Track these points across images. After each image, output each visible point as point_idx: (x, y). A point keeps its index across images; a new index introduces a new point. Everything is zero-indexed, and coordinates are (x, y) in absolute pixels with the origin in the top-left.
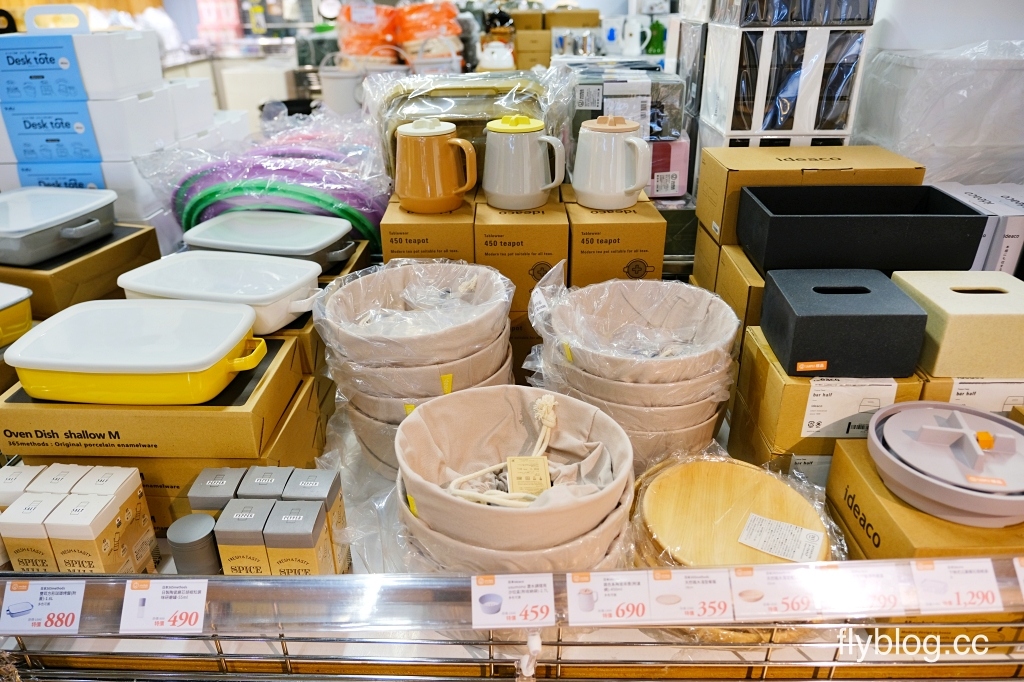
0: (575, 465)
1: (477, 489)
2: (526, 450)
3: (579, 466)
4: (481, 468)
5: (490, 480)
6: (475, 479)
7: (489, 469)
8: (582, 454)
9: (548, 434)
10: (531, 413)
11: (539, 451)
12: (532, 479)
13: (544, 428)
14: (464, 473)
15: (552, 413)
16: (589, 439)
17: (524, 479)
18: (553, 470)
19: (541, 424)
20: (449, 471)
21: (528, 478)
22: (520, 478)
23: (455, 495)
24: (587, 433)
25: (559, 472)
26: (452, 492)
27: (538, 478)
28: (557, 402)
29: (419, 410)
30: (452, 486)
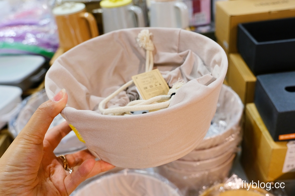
0: (177, 69)
1: (117, 105)
2: (141, 69)
3: (180, 70)
4: (115, 90)
5: (124, 96)
6: (113, 98)
7: (119, 89)
8: (179, 61)
9: (151, 55)
10: (136, 46)
11: (149, 67)
12: (154, 86)
13: (148, 52)
14: (106, 97)
15: (150, 41)
16: (179, 51)
17: (149, 88)
18: (166, 76)
19: (145, 50)
20: (93, 98)
21: (151, 86)
22: (146, 88)
23: (106, 114)
24: (176, 47)
25: (170, 76)
26: (102, 112)
27: (158, 84)
28: (151, 34)
29: (59, 61)
30: (101, 107)
